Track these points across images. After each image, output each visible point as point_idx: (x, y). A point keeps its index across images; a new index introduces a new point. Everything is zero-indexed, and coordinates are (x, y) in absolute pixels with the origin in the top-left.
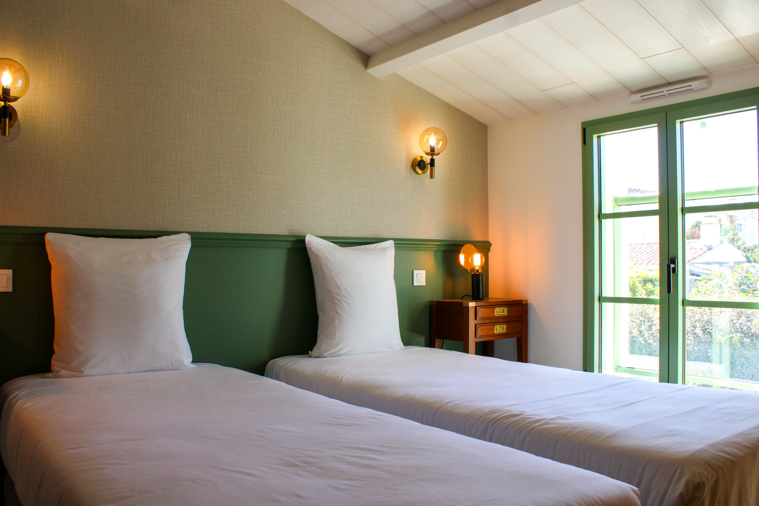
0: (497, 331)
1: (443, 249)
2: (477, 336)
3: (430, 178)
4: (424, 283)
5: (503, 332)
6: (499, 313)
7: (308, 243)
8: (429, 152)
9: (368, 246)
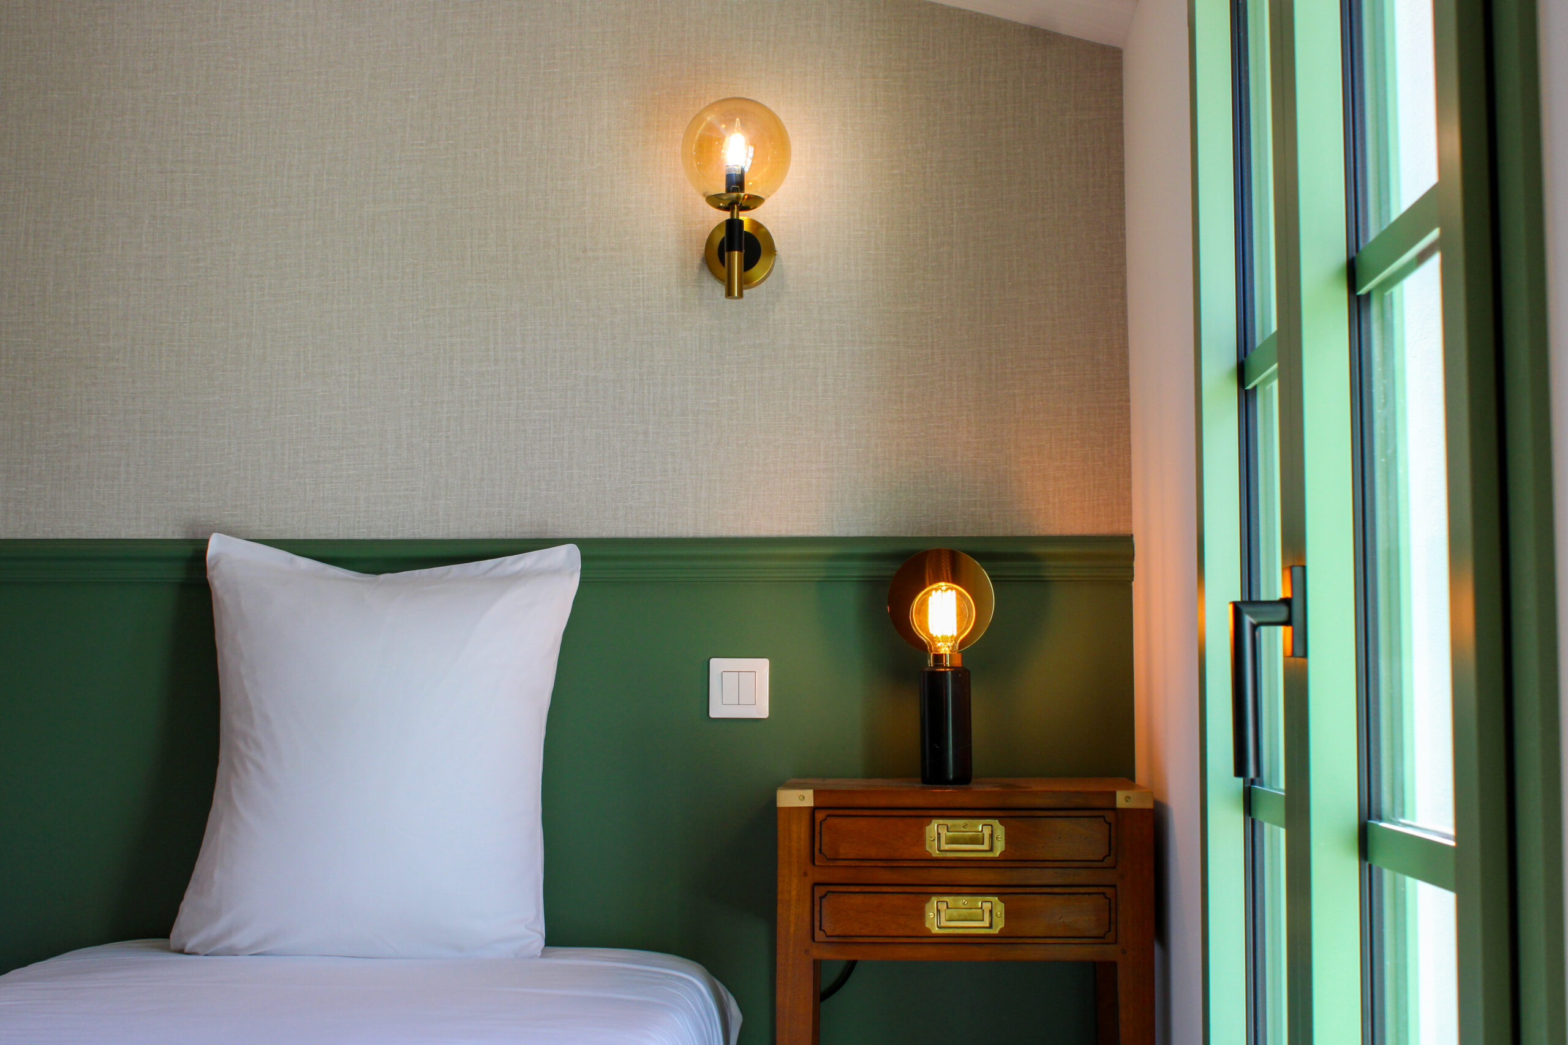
0: (942, 925)
1: (857, 574)
2: (819, 936)
3: (726, 297)
4: (760, 708)
5: (983, 931)
6: (947, 844)
7: (213, 563)
8: (723, 190)
9: (455, 569)
